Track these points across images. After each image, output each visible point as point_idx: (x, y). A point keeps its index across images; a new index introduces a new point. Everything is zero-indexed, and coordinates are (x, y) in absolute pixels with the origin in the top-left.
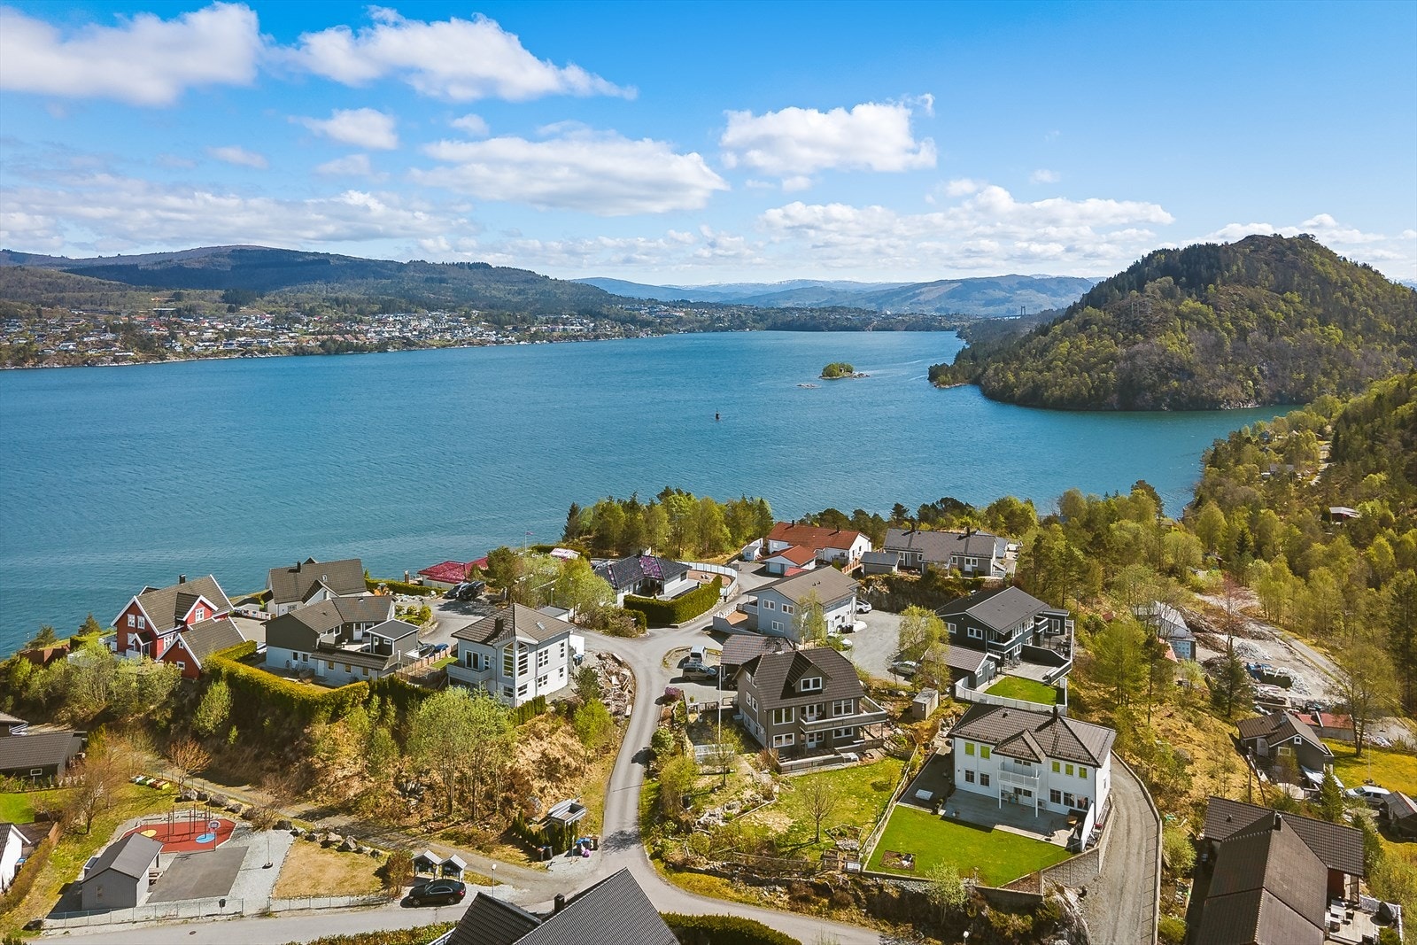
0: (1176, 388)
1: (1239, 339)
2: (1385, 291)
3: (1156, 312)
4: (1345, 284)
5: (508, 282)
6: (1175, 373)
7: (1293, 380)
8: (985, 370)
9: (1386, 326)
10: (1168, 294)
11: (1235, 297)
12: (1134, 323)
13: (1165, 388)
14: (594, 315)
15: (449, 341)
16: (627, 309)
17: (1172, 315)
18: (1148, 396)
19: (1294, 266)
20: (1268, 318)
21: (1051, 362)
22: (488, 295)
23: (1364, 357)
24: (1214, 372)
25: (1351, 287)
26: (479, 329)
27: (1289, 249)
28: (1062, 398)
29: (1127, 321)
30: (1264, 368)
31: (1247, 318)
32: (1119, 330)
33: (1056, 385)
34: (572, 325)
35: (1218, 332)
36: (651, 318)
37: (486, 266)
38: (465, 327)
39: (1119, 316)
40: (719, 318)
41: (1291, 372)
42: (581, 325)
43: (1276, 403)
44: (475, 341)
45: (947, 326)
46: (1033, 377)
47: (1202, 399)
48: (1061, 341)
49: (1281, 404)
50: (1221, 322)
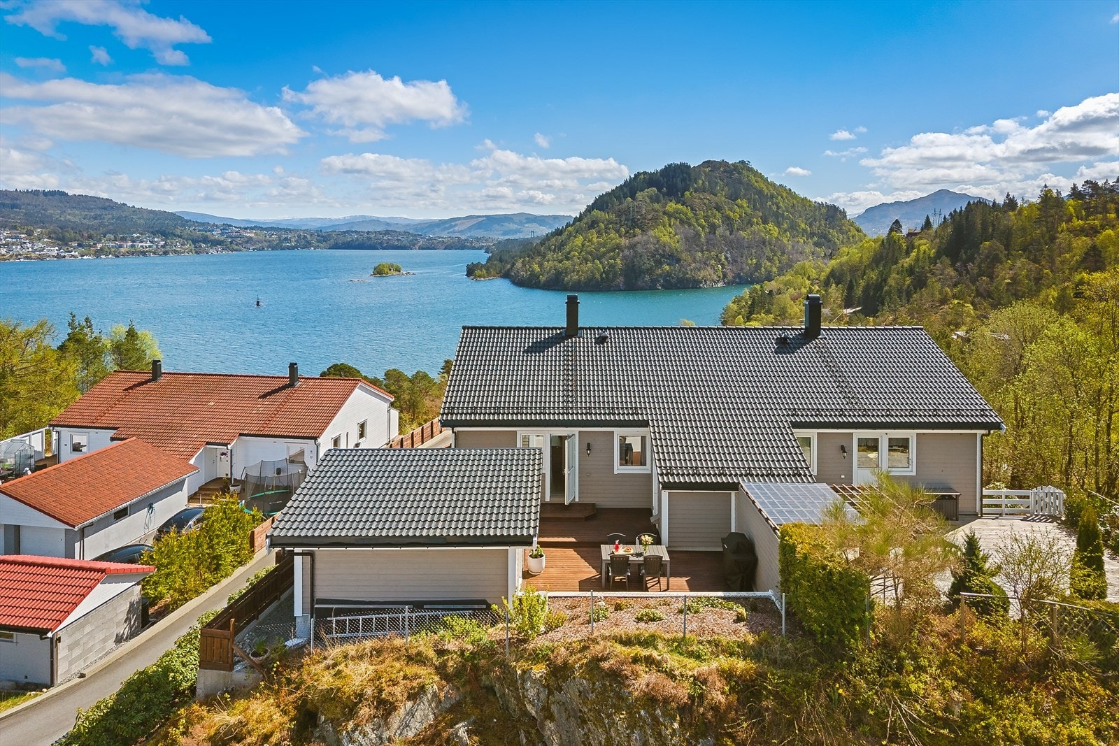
0: (668, 271)
1: (710, 232)
2: (798, 202)
3: (648, 212)
4: (772, 196)
5: (84, 209)
6: (667, 259)
7: (747, 264)
8: (513, 265)
9: (803, 226)
10: (655, 199)
11: (705, 200)
12: (633, 220)
13: (660, 271)
14: (165, 234)
15: (3, 255)
16: (199, 231)
17: (661, 214)
18: (647, 278)
19: (740, 182)
20: (728, 217)
21: (569, 253)
22: (63, 219)
23: (793, 247)
24: (695, 258)
25: (777, 198)
26: (40, 245)
27: (734, 170)
28: (579, 281)
29: (626, 220)
30: (728, 255)
31: (715, 216)
32: (621, 226)
33: (574, 271)
34: (141, 242)
35: (695, 227)
36: (222, 238)
37: (63, 194)
38: (25, 243)
39: (620, 216)
40: (286, 239)
41: (746, 259)
42: (151, 242)
43: (738, 284)
44: (33, 255)
45: (477, 246)
46: (555, 266)
47: (687, 280)
48: (575, 237)
49: (740, 283)
50: (697, 220)
